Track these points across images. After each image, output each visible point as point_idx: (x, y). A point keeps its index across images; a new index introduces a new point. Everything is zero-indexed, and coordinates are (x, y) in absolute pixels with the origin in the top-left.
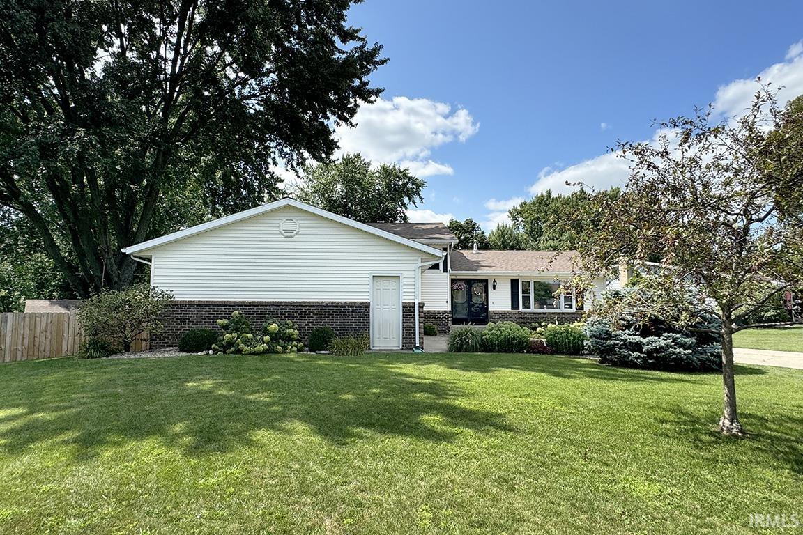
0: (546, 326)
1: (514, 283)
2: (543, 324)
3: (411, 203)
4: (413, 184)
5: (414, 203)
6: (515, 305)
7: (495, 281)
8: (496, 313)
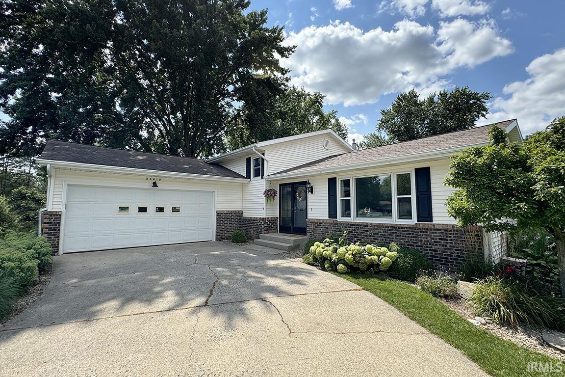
1: (332, 182)
6: (332, 213)
7: (308, 183)
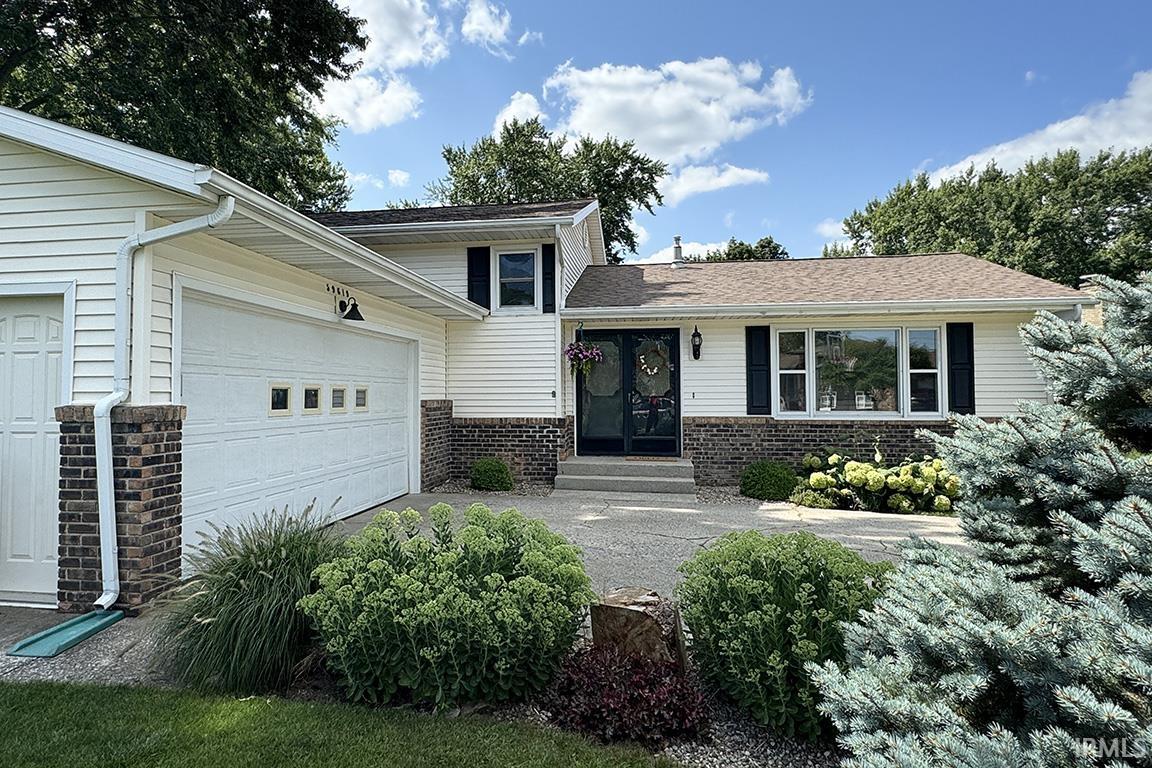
0: (840, 466)
1: (757, 338)
2: (833, 459)
3: (643, 206)
4: (643, 170)
5: (648, 207)
6: (758, 399)
7: (697, 335)
8: (701, 424)
